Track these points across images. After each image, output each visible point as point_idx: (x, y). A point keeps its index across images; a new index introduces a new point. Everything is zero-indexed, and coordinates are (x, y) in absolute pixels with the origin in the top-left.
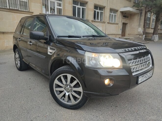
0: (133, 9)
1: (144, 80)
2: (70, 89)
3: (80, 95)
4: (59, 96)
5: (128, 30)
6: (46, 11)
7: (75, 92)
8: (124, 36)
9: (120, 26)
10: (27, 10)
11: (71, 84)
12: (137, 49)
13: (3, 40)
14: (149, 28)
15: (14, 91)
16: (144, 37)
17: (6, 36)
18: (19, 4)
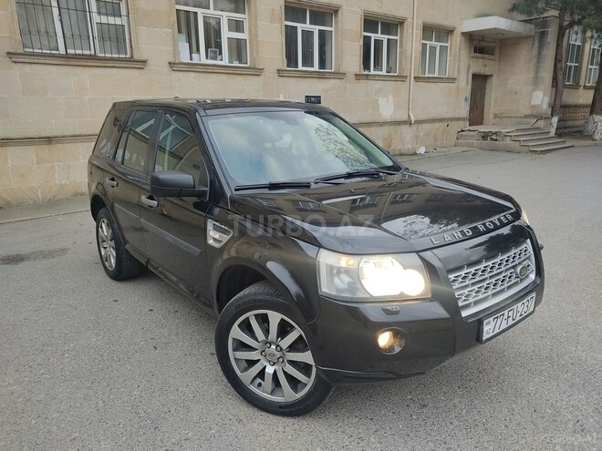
0: (509, 21)
1: (504, 326)
2: (278, 354)
3: (309, 375)
4: (246, 377)
5: (495, 100)
6: (191, 53)
7: (293, 363)
8: (481, 122)
9: (465, 85)
10: (126, 54)
11: (282, 339)
12: (482, 228)
13: (49, 165)
14: (576, 86)
15: (106, 354)
16: (555, 125)
17: (57, 148)
18: (96, 35)
